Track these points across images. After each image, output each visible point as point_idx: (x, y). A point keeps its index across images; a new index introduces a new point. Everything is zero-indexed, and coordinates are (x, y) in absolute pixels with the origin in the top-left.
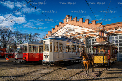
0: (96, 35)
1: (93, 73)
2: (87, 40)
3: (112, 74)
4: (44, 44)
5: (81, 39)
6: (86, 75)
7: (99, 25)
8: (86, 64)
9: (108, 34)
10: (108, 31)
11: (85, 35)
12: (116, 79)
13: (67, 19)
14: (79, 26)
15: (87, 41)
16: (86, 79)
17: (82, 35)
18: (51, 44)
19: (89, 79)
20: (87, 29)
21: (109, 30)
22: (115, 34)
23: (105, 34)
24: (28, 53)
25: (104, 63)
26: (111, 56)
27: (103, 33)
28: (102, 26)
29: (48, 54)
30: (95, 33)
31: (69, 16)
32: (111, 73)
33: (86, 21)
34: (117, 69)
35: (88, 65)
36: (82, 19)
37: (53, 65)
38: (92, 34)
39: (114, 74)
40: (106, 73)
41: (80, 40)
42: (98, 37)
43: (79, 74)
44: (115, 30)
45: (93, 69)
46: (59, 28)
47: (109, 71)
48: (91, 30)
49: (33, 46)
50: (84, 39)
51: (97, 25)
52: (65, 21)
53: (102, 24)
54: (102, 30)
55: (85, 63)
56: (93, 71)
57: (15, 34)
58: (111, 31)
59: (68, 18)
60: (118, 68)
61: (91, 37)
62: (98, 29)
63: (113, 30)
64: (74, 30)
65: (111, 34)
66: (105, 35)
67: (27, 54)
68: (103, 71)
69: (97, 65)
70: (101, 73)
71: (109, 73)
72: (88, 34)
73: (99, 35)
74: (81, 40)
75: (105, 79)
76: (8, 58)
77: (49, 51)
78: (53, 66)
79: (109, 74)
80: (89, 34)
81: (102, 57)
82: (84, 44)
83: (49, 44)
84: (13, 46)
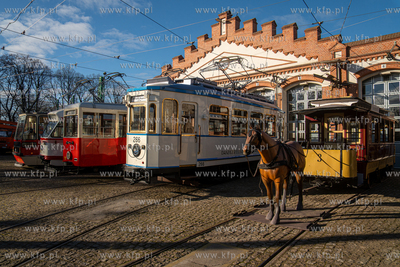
0: (321, 77)
1: (300, 214)
2: (291, 95)
3: (372, 221)
4: (131, 107)
5: (269, 91)
6: (272, 222)
7: (329, 43)
8: (270, 182)
9: (362, 72)
10: (365, 65)
11: (282, 76)
12: (382, 241)
13: (224, 26)
14: (261, 46)
15: (290, 98)
16: (267, 238)
17: (271, 78)
18: (152, 106)
19: (277, 238)
20: (291, 57)
21: (366, 60)
22: (388, 72)
23: (351, 75)
24: (80, 139)
25: (343, 175)
26: (371, 149)
27: (345, 69)
28: (339, 46)
29: (143, 141)
30: (318, 72)
31: (229, 15)
32: (368, 216)
33: (287, 30)
34: (391, 200)
35: (277, 185)
36: (274, 25)
37: (165, 180)
38: (305, 73)
39: (380, 221)
40: (348, 214)
41: (266, 95)
42: (327, 83)
43: (246, 219)
44: (386, 60)
45: (301, 200)
46: (195, 55)
47: (361, 209)
48: (302, 61)
49: (101, 115)
50: (280, 91)
51: (325, 44)
52: (215, 30)
53: (340, 42)
54: (340, 61)
55: (268, 179)
56: (300, 207)
57: (59, 76)
58: (374, 62)
59: (227, 22)
60: (397, 197)
61: (305, 86)
62: (329, 58)
63: (380, 61)
64: (239, 60)
65: (372, 72)
66: (353, 79)
67: (77, 143)
68: (337, 207)
69: (318, 184)
70: (327, 216)
71: (360, 216)
72: (294, 74)
73: (330, 78)
74: (271, 95)
75: (340, 244)
76: (21, 156)
77: (146, 131)
78: (163, 184)
79: (359, 221)
80: (297, 74)
81: (336, 154)
82: (276, 109)
83: (146, 105)
84: (38, 116)
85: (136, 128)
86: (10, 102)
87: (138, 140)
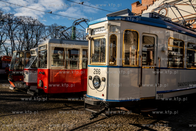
24: (49, 70)
29: (103, 72)
67: (47, 73)
77: (106, 63)
83: (106, 37)
84: (25, 52)
85: (96, 61)
87: (99, 72)
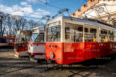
24: (63, 43)
67: (60, 46)
76: (18, 51)
84: (26, 31)
86: (14, 31)
